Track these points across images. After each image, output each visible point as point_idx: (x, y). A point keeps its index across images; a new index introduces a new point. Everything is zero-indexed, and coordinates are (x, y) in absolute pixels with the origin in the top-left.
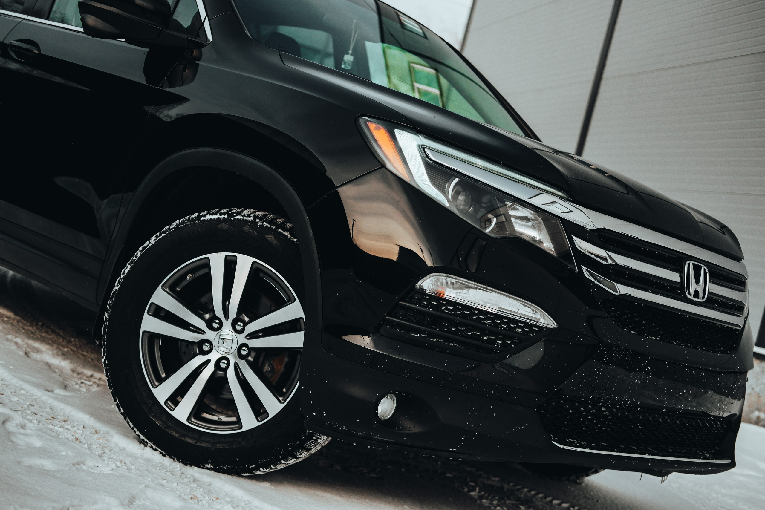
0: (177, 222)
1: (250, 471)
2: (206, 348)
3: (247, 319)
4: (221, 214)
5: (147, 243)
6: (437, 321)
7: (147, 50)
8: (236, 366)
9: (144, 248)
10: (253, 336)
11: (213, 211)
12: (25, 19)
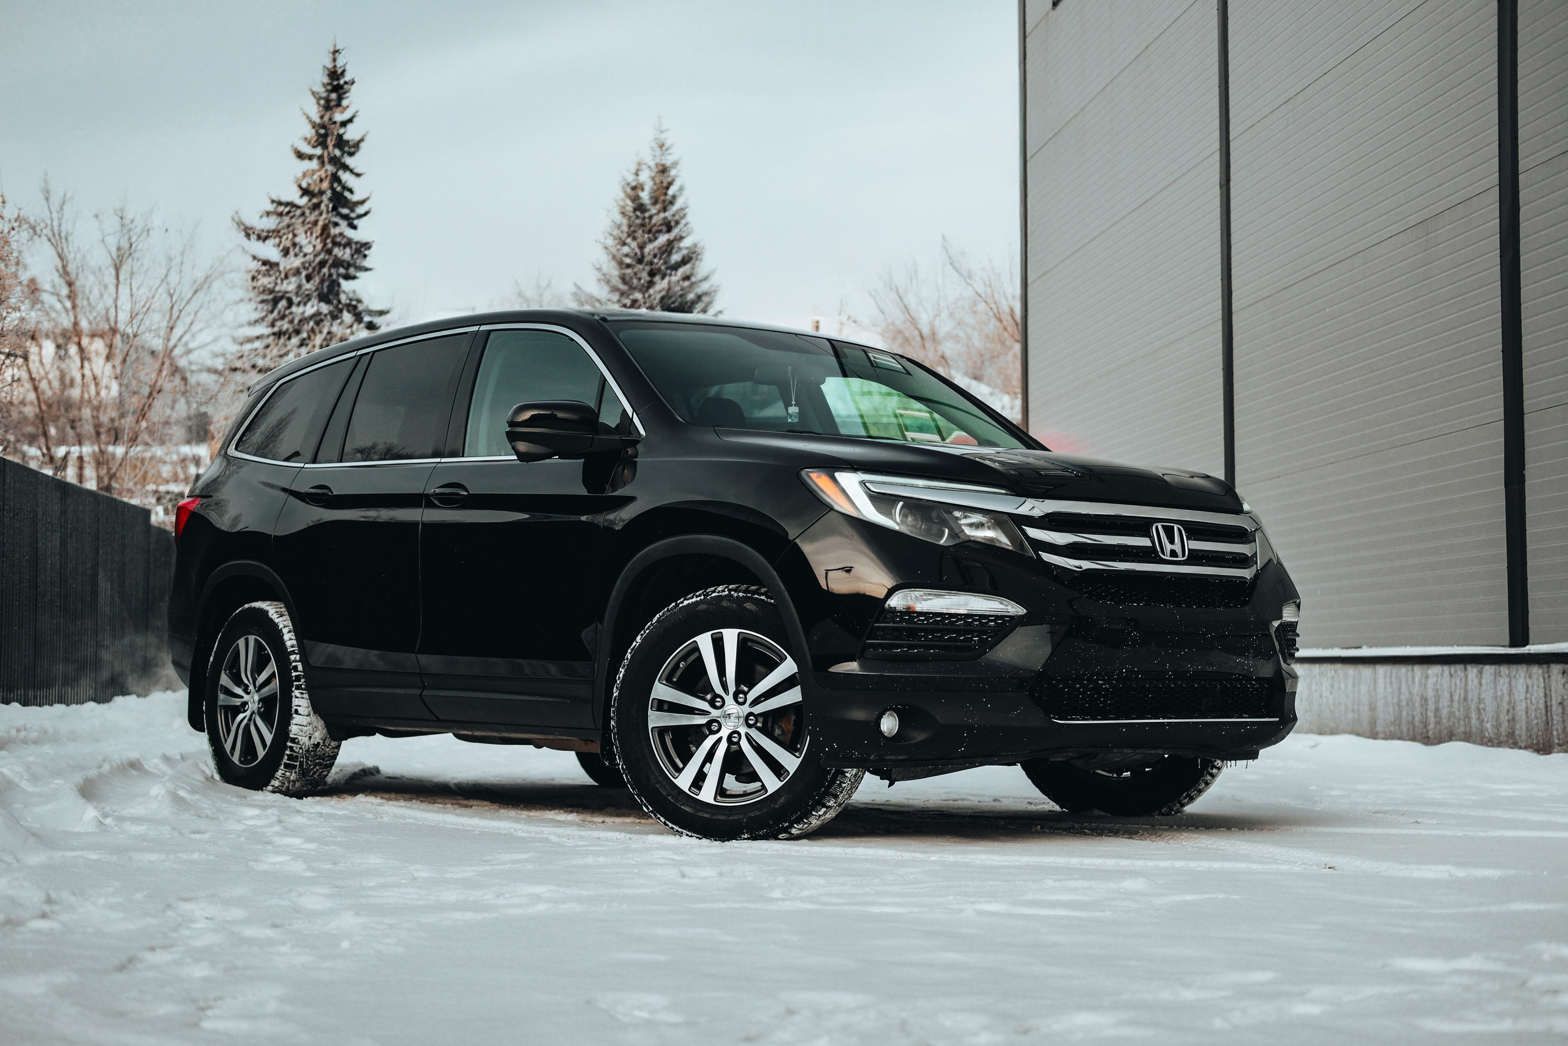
0: (658, 616)
1: (786, 830)
2: (715, 727)
3: (746, 689)
4: (697, 597)
5: (634, 643)
6: (912, 633)
7: (582, 460)
8: (747, 735)
9: (632, 649)
10: (756, 702)
11: (688, 597)
12: (439, 463)
